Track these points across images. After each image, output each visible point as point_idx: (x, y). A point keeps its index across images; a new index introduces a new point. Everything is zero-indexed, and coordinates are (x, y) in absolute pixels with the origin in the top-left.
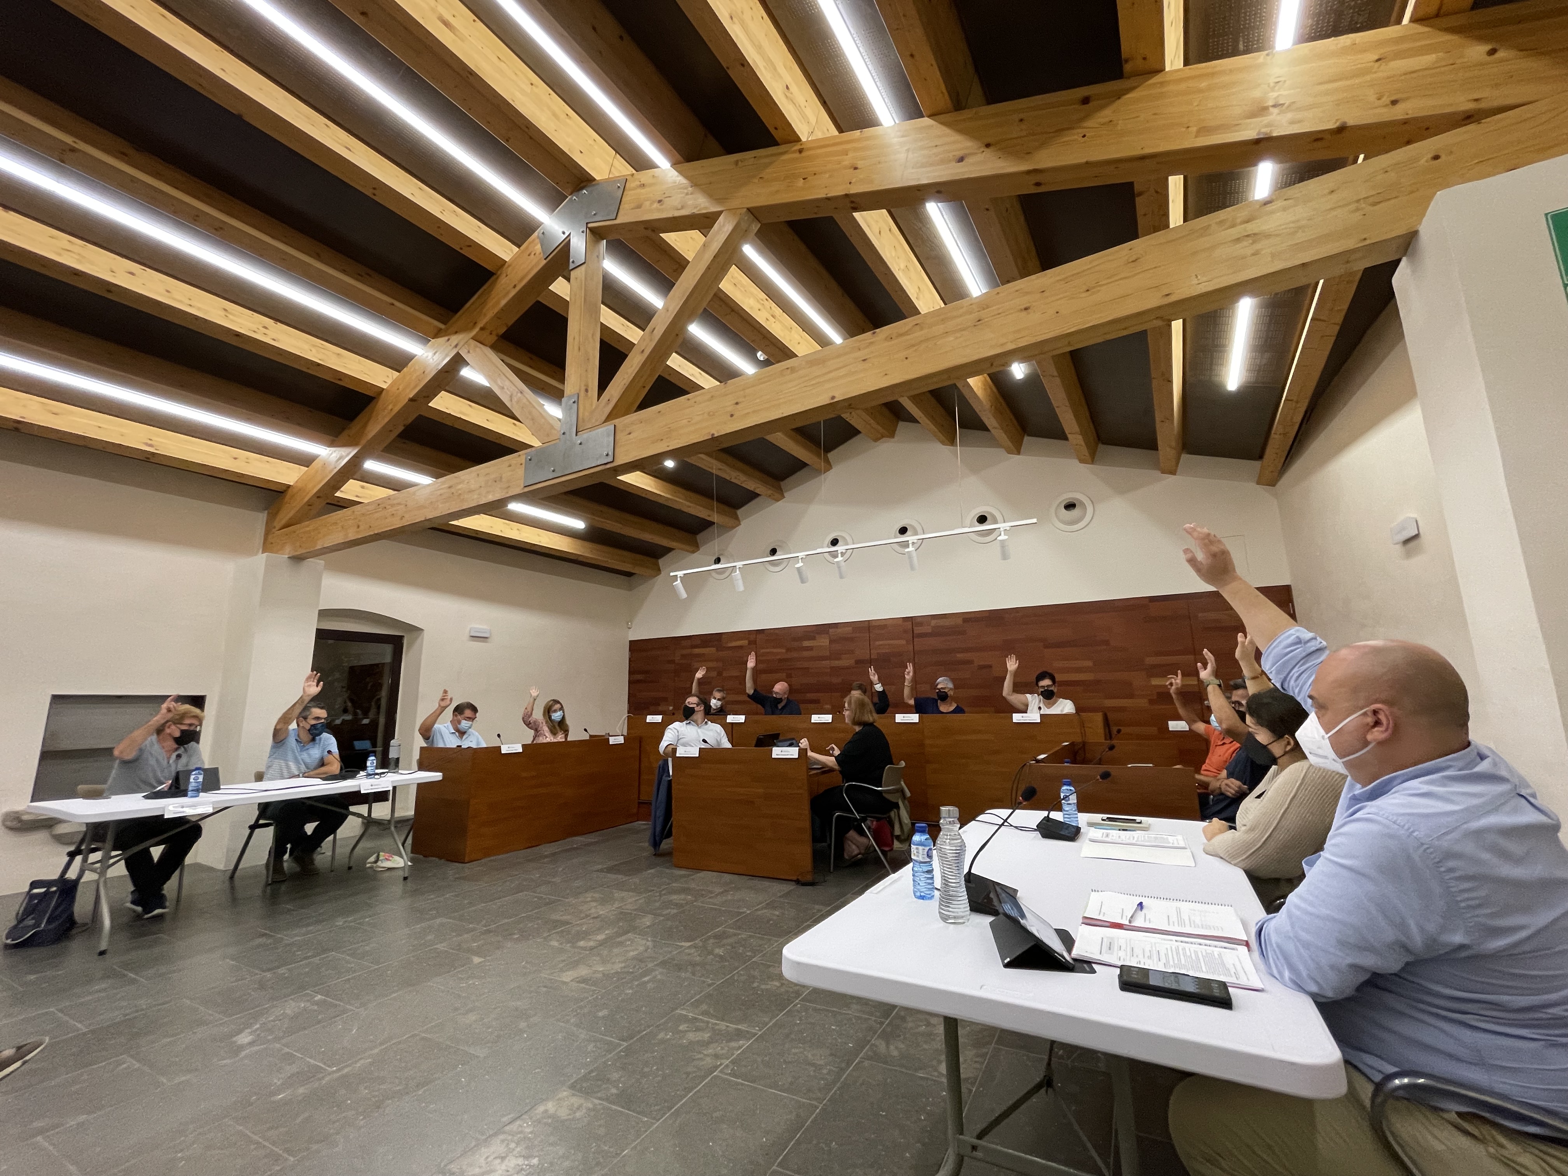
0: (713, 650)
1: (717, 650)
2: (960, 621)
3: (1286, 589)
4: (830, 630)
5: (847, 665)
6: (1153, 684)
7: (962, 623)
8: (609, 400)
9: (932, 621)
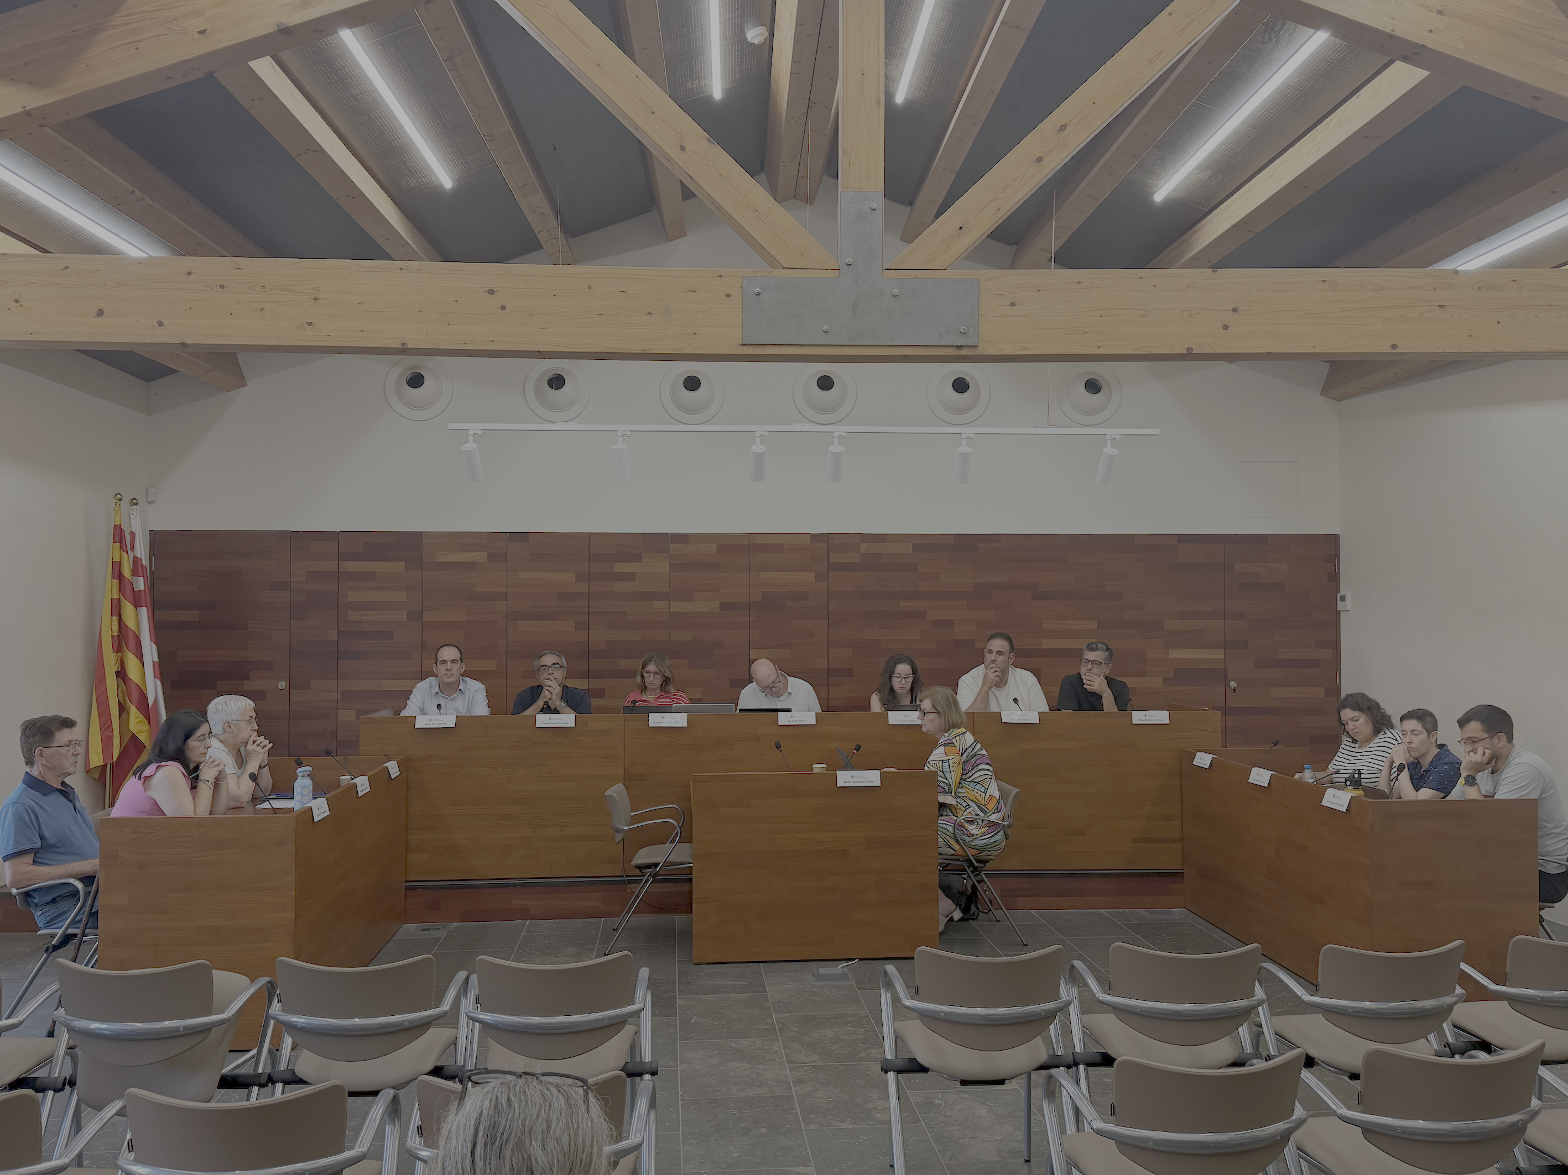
2: (907, 548)
3: (1334, 540)
4: (672, 545)
5: (705, 610)
6: (1171, 656)
7: (911, 552)
8: (961, 228)
9: (862, 544)
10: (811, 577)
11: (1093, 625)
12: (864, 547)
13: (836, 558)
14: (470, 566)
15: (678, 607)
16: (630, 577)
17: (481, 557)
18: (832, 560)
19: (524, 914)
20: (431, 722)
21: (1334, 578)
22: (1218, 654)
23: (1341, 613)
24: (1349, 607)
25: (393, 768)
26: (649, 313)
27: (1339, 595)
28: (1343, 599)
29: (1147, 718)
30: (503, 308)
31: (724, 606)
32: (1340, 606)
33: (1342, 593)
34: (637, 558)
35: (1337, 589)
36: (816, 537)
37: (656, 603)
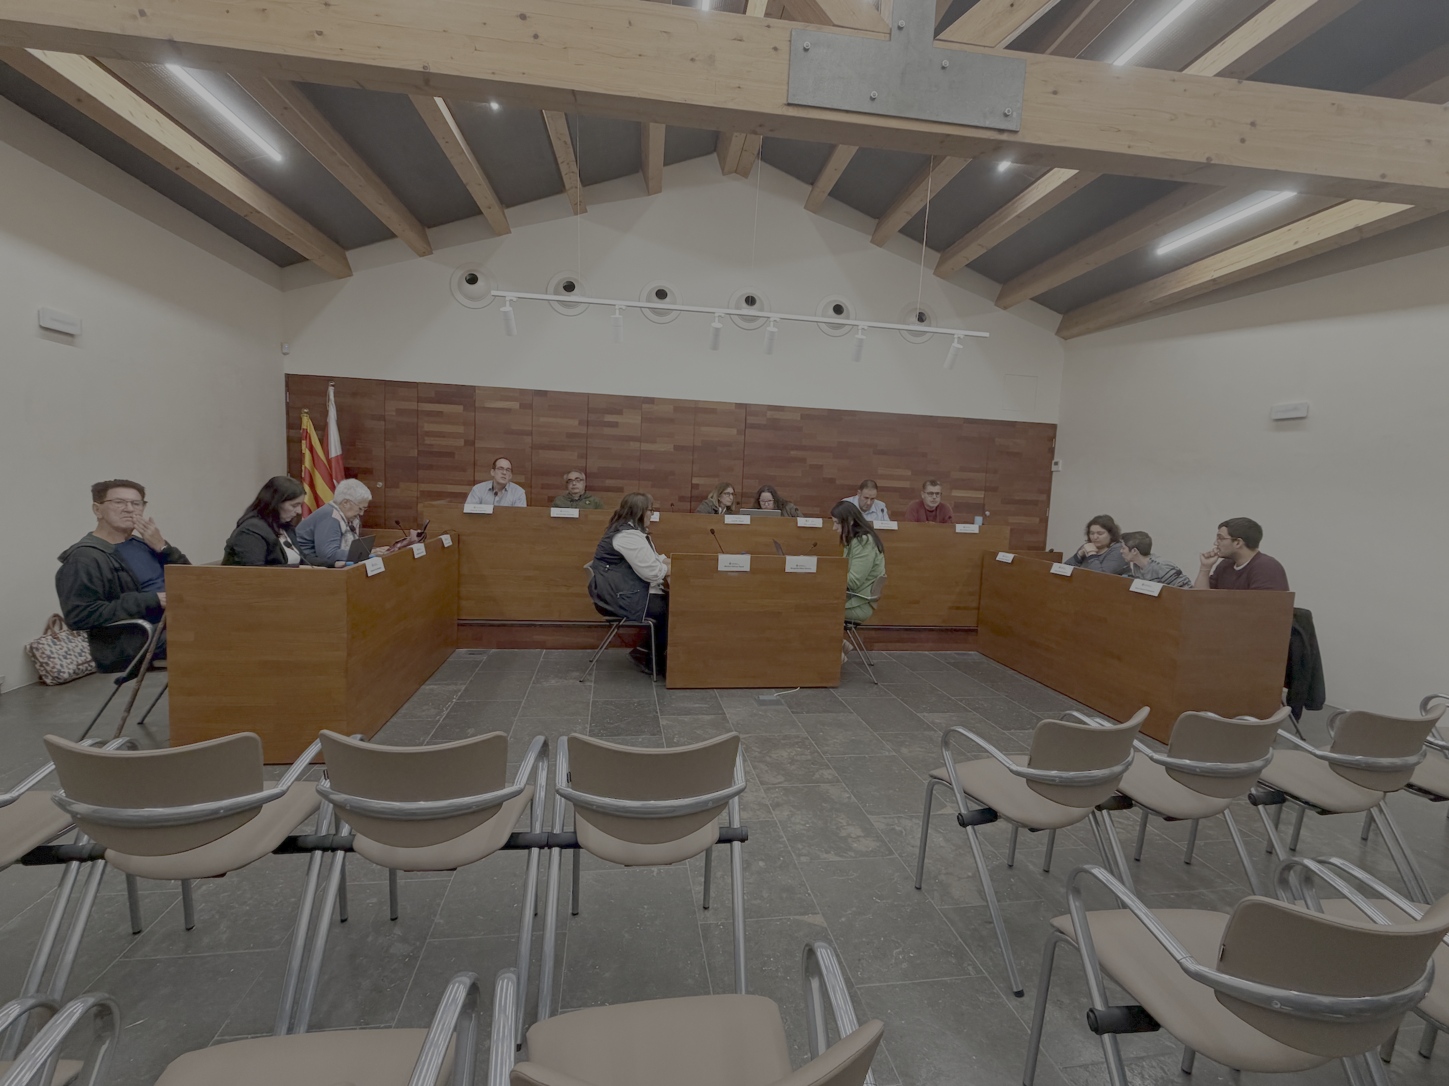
0: (460, 408)
1: (464, 410)
3: (1054, 427)
4: (643, 405)
5: (663, 450)
6: (953, 494)
7: (800, 419)
9: (768, 412)
11: (909, 473)
12: (769, 414)
13: (751, 420)
14: (508, 411)
15: (646, 447)
16: (615, 425)
17: (515, 405)
18: (748, 421)
19: (542, 646)
20: (475, 509)
21: (1052, 451)
22: (980, 495)
23: (1054, 473)
24: (1060, 469)
25: (447, 540)
26: (692, 60)
27: (1053, 462)
28: (1056, 464)
29: (965, 529)
30: (536, 37)
31: (676, 448)
32: (1054, 468)
33: (1055, 460)
34: (620, 413)
35: (1053, 458)
36: (739, 406)
37: (632, 443)
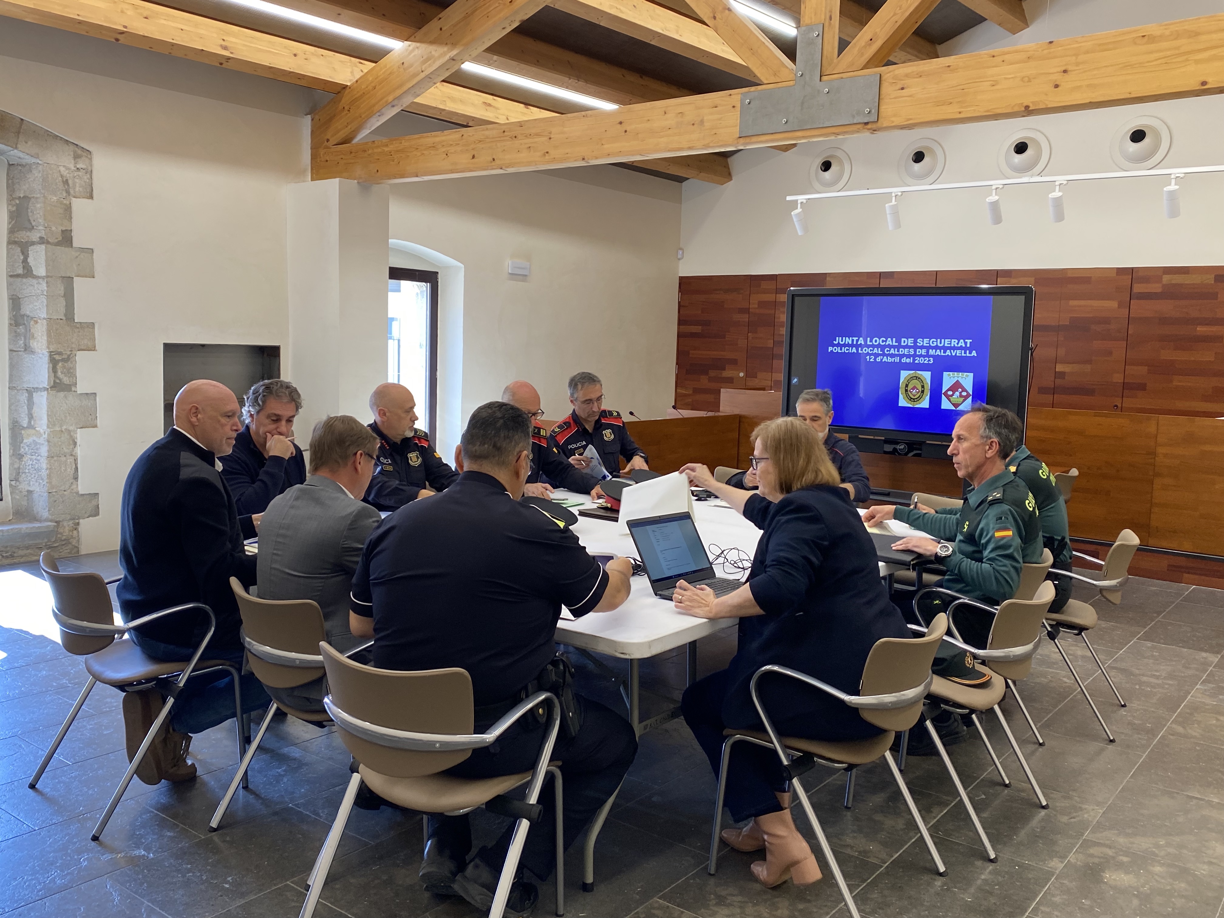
2: (1210, 279)
7: (1213, 282)
8: (871, 40)
9: (1164, 276)
10: (1114, 304)
12: (1166, 279)
13: (1138, 288)
18: (1135, 290)
26: (693, 124)
30: (626, 131)
36: (1121, 271)
